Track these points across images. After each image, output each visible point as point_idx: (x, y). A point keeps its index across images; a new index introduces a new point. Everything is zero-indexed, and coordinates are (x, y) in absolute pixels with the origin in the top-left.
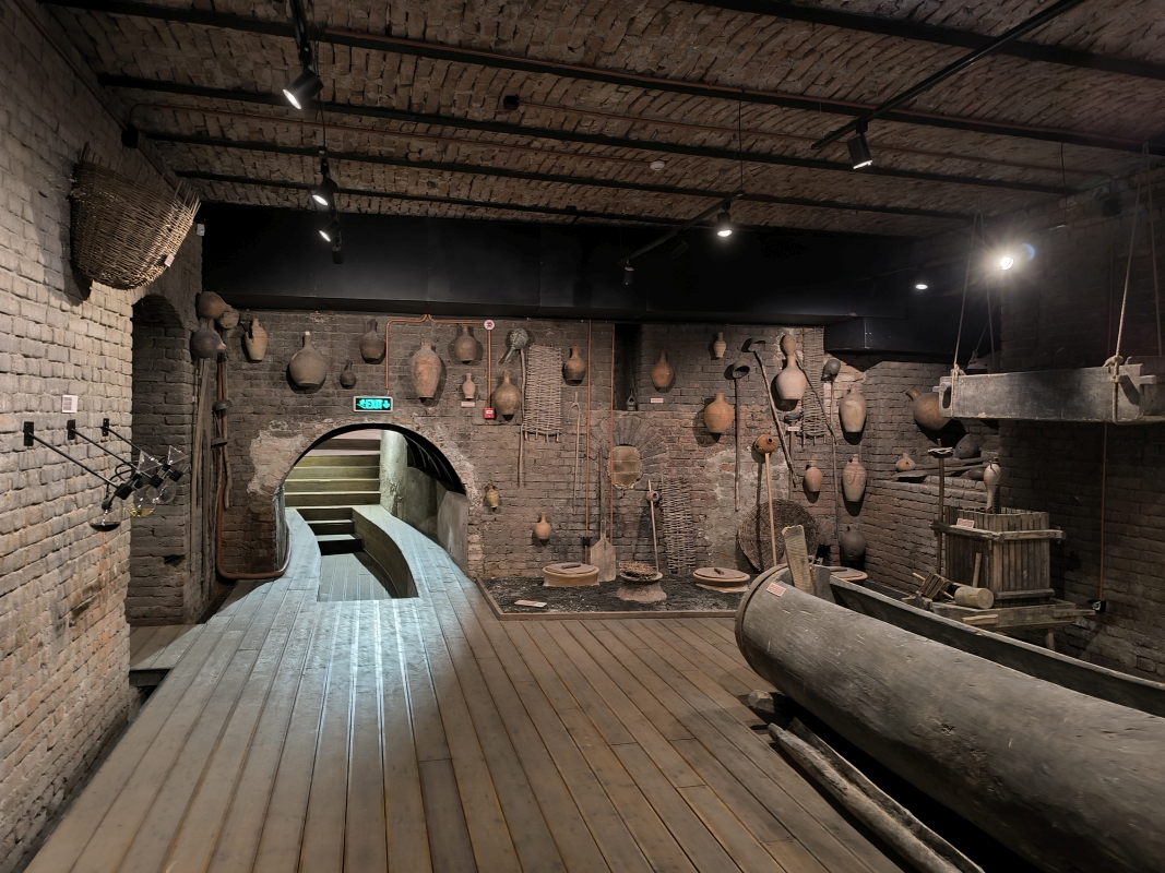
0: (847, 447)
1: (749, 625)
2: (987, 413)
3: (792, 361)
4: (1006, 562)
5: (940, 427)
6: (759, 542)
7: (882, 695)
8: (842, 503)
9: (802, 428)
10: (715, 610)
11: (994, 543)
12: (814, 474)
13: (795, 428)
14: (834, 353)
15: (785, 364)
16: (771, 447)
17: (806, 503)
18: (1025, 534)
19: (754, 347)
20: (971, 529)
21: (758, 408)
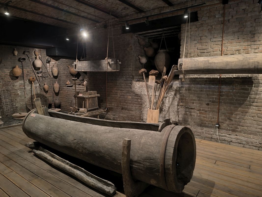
0: (54, 79)
1: (26, 126)
2: (84, 70)
3: (38, 57)
4: (89, 102)
5: (75, 74)
6: (32, 105)
7: (60, 136)
8: (54, 93)
9: (42, 75)
10: (19, 124)
11: (86, 98)
12: (46, 86)
13: (40, 75)
14: (49, 56)
15: (36, 58)
16: (34, 80)
17: (45, 94)
18: (92, 96)
19: (26, 53)
20: (82, 96)
21: (29, 70)
